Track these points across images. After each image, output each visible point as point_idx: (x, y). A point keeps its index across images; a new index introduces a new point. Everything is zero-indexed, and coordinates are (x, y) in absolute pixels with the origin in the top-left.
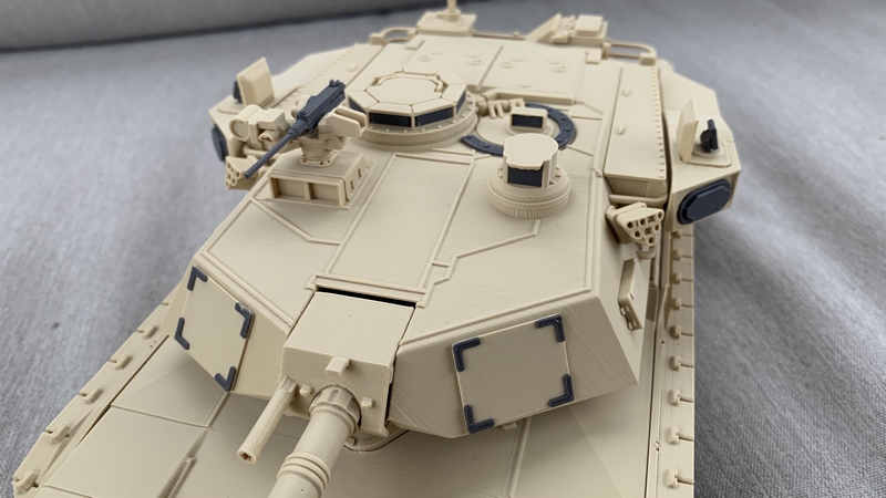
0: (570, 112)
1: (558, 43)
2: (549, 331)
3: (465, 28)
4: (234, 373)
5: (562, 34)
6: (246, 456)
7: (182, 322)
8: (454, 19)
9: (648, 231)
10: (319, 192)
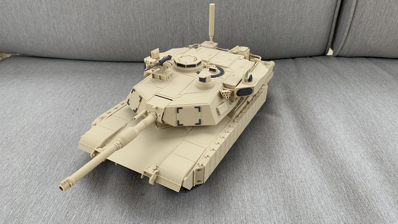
0: (225, 69)
1: (234, 53)
2: (198, 109)
3: (212, 47)
4: (137, 109)
5: (235, 51)
6: (135, 119)
7: (129, 100)
8: (211, 44)
9: (227, 95)
10: (161, 78)
